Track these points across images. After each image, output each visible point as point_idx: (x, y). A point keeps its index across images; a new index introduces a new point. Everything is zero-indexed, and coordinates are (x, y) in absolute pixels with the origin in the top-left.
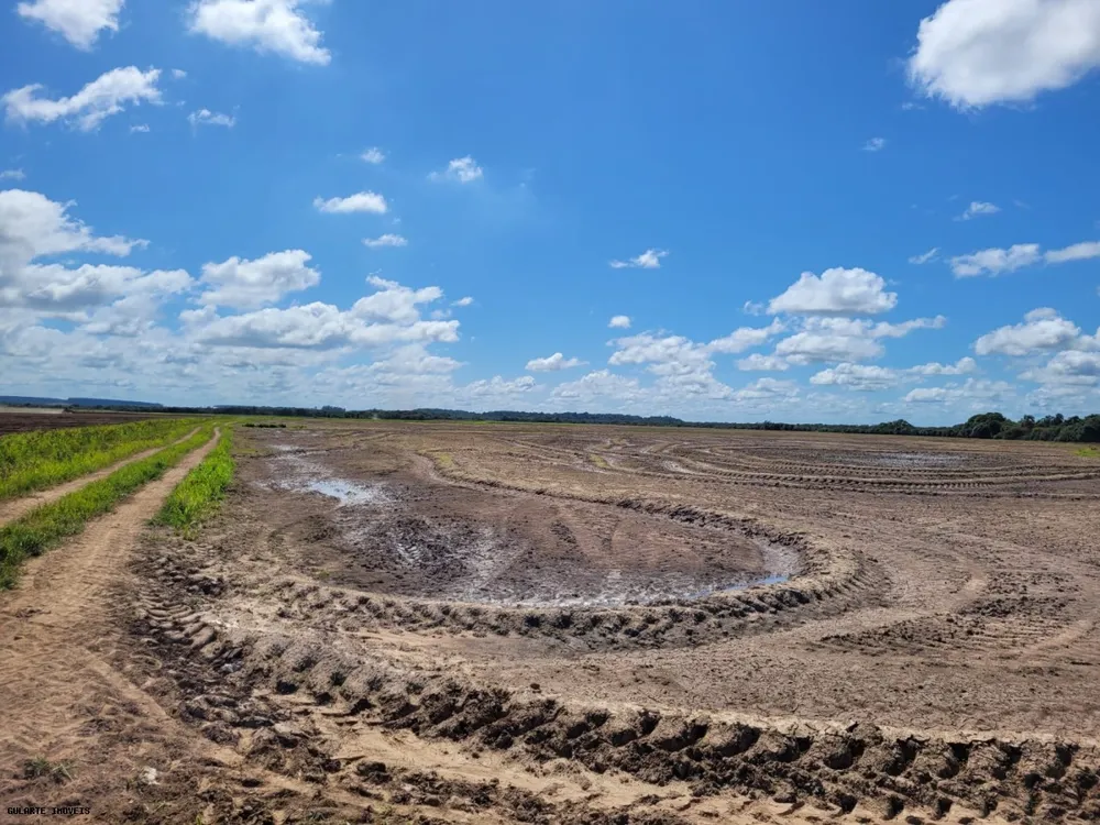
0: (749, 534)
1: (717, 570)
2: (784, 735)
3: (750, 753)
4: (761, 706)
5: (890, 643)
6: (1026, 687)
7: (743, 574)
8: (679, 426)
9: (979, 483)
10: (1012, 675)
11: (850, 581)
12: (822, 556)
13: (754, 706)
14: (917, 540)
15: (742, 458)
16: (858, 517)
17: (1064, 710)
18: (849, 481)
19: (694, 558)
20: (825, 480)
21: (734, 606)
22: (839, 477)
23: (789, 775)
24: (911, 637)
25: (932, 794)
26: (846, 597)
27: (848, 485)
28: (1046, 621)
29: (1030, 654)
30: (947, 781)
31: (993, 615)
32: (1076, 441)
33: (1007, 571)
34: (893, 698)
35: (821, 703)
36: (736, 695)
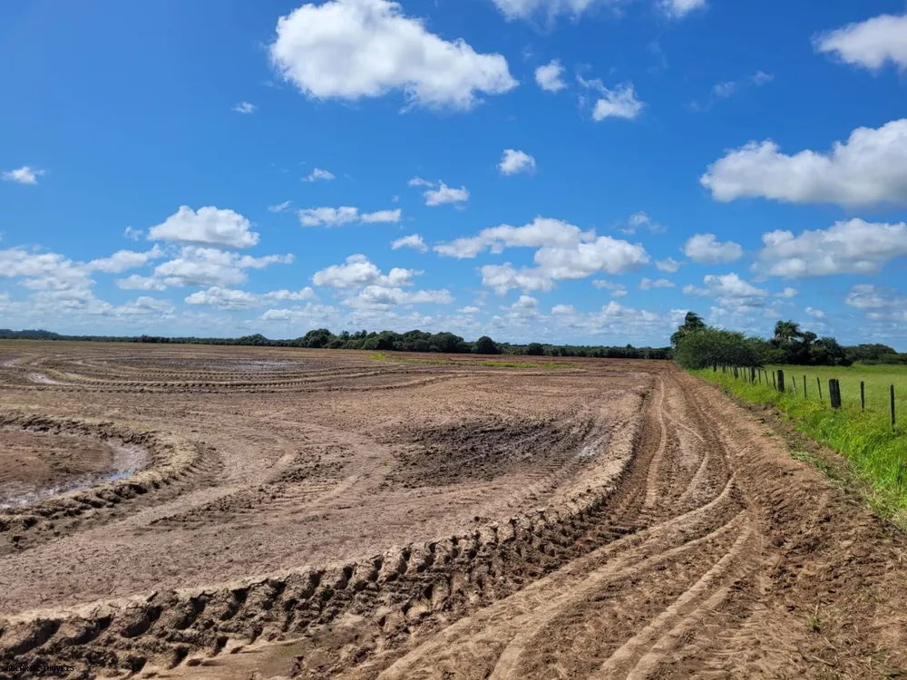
0: (105, 436)
1: (63, 473)
2: (85, 620)
3: (47, 646)
4: (77, 595)
5: (210, 516)
6: (304, 532)
7: (89, 475)
8: (54, 339)
9: (305, 381)
10: (297, 525)
11: (188, 469)
12: (167, 450)
13: (71, 597)
14: (252, 429)
15: (114, 367)
16: (208, 413)
17: (326, 544)
18: (207, 385)
19: (40, 465)
20: (187, 385)
21: (70, 506)
22: (200, 382)
23: (84, 655)
24: (228, 508)
25: (212, 636)
26: (183, 482)
27: (207, 388)
28: (328, 480)
29: (312, 508)
30: (226, 622)
31: (293, 481)
32: (374, 349)
33: (310, 446)
34: (202, 561)
35: (138, 580)
36: (53, 591)
